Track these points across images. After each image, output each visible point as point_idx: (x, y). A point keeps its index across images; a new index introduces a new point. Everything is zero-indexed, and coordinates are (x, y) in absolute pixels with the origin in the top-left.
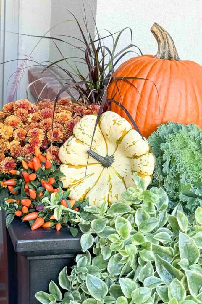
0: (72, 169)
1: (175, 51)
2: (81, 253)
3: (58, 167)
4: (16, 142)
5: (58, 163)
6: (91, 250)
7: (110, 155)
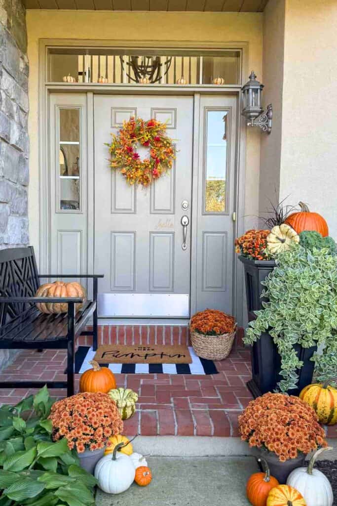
0: (272, 244)
1: (308, 210)
2: (276, 266)
3: (266, 243)
4: (252, 239)
5: (266, 242)
6: (279, 264)
7: (284, 238)
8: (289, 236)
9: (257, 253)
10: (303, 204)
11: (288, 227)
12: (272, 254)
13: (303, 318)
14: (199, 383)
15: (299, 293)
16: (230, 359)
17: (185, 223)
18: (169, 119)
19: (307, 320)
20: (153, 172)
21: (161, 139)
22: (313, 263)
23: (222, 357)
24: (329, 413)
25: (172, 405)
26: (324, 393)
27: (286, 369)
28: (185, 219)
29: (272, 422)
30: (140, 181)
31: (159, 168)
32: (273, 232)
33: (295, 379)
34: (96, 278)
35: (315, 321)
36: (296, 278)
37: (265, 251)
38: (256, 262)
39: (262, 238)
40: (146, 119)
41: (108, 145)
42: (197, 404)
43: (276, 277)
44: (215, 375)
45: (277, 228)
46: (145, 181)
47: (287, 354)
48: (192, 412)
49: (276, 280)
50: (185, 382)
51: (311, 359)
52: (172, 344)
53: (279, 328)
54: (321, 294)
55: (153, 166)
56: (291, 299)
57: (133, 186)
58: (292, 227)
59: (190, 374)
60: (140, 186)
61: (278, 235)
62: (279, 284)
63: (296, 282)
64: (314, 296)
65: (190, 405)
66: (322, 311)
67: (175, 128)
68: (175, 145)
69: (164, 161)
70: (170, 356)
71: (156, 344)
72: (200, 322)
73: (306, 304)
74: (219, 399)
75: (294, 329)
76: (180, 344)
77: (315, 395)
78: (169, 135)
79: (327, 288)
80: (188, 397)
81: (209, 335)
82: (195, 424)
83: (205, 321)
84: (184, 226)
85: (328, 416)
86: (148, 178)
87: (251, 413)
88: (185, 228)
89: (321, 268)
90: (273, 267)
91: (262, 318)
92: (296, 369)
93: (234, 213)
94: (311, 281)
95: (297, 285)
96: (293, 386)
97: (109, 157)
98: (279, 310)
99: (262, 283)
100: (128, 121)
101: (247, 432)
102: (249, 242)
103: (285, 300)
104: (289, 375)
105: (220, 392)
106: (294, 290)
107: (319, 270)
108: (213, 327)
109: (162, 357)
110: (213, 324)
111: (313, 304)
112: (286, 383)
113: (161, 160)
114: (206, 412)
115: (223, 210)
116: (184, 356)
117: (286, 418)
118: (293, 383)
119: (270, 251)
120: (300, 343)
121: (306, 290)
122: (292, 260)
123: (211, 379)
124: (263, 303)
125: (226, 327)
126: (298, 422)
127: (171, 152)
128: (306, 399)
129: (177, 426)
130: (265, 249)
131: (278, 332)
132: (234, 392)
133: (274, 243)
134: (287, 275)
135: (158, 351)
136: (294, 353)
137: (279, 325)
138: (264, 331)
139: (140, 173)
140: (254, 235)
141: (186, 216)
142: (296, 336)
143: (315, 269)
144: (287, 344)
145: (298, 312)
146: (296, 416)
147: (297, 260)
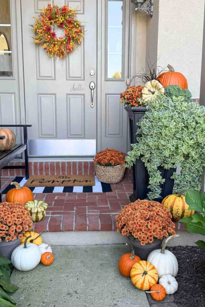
0: (145, 95)
1: (174, 70)
2: (147, 111)
4: (132, 92)
5: (142, 94)
6: (149, 109)
7: (154, 91)
8: (157, 89)
9: (134, 102)
10: (170, 66)
11: (157, 82)
12: (144, 102)
13: (164, 148)
14: (97, 198)
15: (161, 129)
16: (122, 182)
17: (92, 87)
18: (78, 6)
19: (167, 148)
20: (67, 47)
21: (72, 22)
22: (173, 107)
23: (116, 181)
24: (181, 214)
25: (74, 211)
26: (178, 200)
27: (153, 184)
28: (92, 84)
29: (137, 218)
30: (57, 54)
31: (71, 44)
32: (146, 86)
33: (159, 191)
34: (25, 127)
35: (172, 149)
36: (159, 119)
37: (140, 100)
38: (133, 108)
39: (139, 91)
40: (61, 5)
41: (32, 26)
42: (92, 210)
43: (147, 119)
44: (109, 193)
45: (149, 83)
46: (61, 54)
47: (154, 174)
48: (87, 215)
49: (146, 121)
50: (87, 197)
51: (171, 178)
52: (83, 174)
53: (147, 156)
54: (177, 130)
55: (67, 42)
56: (156, 133)
57: (53, 59)
58: (160, 82)
59: (92, 192)
60: (58, 58)
61: (149, 88)
62: (148, 124)
63: (160, 121)
64: (172, 131)
65: (87, 211)
66: (178, 141)
67: (83, 13)
68: (83, 27)
69: (75, 39)
70: (80, 182)
71: (72, 174)
72: (101, 157)
73: (166, 137)
74: (109, 207)
75: (158, 156)
76: (89, 174)
77: (172, 201)
78: (79, 18)
79: (181, 125)
80: (87, 207)
81: (107, 166)
82: (88, 223)
83: (104, 156)
84: (91, 89)
85: (180, 215)
86: (63, 52)
87: (124, 213)
88: (92, 91)
89: (178, 111)
90: (145, 112)
91: (136, 149)
92: (160, 184)
93: (128, 79)
94: (170, 120)
95: (160, 124)
96: (157, 196)
97: (33, 35)
98: (147, 142)
99: (137, 124)
100: (46, 7)
101: (120, 226)
102: (130, 94)
103: (152, 135)
104: (155, 189)
105: (110, 203)
106: (158, 127)
107: (176, 112)
108: (110, 161)
109: (74, 182)
110: (109, 158)
111: (171, 137)
112: (152, 194)
113: (73, 38)
114: (97, 215)
115: (120, 77)
116: (90, 181)
117: (147, 216)
118: (158, 194)
119: (144, 101)
120: (163, 166)
121: (166, 127)
122: (158, 105)
123: (106, 195)
124: (137, 138)
125: (119, 160)
126: (155, 218)
127: (81, 31)
128: (165, 204)
129: (74, 224)
130: (140, 99)
131: (148, 159)
132: (119, 202)
133: (147, 94)
134: (153, 117)
135: (72, 179)
136: (159, 173)
137: (148, 154)
138: (138, 158)
139: (57, 48)
140: (134, 89)
141: (93, 82)
142: (160, 161)
143: (173, 111)
144: (153, 167)
145: (160, 143)
146: (154, 214)
147: (160, 106)
